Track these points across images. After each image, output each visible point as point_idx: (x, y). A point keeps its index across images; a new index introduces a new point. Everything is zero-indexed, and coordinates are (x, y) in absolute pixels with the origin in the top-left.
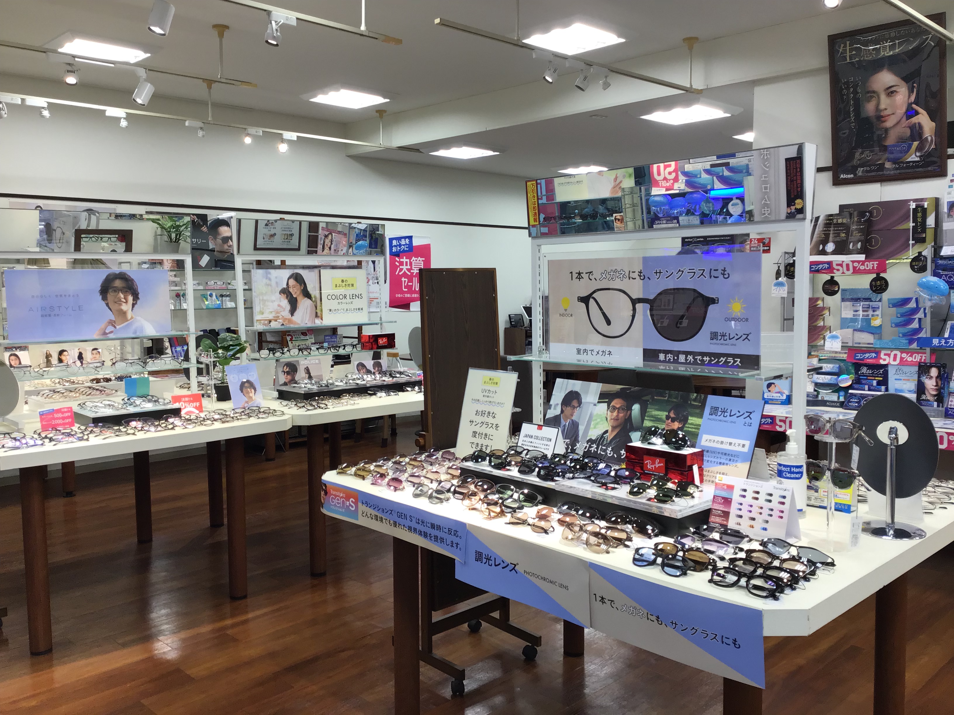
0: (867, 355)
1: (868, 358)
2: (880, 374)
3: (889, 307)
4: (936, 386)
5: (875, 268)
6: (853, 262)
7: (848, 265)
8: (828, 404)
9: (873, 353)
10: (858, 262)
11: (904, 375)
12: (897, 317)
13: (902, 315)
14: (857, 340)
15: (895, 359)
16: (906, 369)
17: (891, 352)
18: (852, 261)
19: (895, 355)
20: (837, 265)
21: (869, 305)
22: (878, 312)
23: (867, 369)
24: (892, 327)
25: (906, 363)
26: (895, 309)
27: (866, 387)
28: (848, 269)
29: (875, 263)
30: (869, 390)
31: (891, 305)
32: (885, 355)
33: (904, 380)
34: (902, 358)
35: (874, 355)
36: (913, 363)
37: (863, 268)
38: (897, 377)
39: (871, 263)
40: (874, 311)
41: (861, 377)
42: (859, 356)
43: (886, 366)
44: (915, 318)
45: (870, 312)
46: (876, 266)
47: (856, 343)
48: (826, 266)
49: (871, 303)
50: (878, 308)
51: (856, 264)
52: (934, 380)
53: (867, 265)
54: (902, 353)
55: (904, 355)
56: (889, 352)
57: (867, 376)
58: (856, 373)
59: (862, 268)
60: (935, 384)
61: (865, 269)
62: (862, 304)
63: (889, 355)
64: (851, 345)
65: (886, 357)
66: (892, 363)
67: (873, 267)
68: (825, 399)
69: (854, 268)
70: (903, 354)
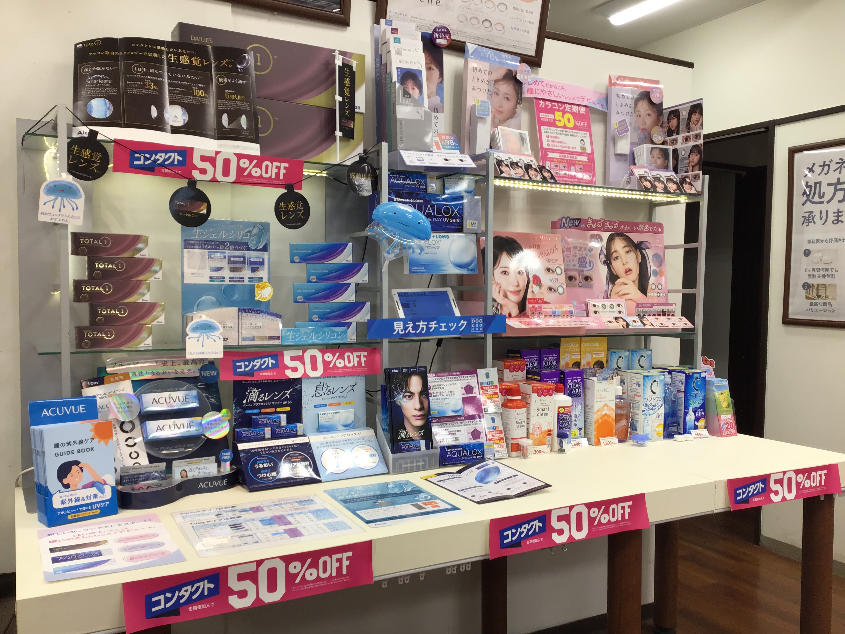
0: (257, 363)
1: (260, 369)
2: (286, 399)
3: (292, 262)
4: (420, 410)
5: (281, 177)
6: (240, 156)
7: (227, 162)
8: (201, 485)
9: (267, 357)
10: (250, 158)
11: (331, 395)
12: (309, 282)
13: (321, 279)
14: (245, 333)
15: (314, 367)
16: (333, 383)
17: (304, 352)
18: (236, 155)
19: (313, 358)
20: (203, 158)
21: (244, 258)
22: (263, 273)
23: (260, 393)
24: (296, 301)
25: (336, 371)
26: (304, 265)
27: (268, 431)
28: (226, 172)
29: (283, 165)
30: (274, 436)
31: (297, 259)
32: (293, 358)
33: (330, 405)
34: (326, 364)
35: (270, 361)
36: (347, 370)
37: (258, 175)
38: (319, 401)
39: (275, 164)
40: (253, 270)
41: (249, 412)
42: (242, 367)
43: (298, 381)
44: (350, 284)
45: (246, 273)
46: (283, 171)
47: (244, 339)
48: (176, 157)
49: (248, 254)
50: (262, 263)
51: (244, 163)
52: (417, 397)
53: (267, 167)
54: (323, 352)
55: (329, 357)
56: (300, 353)
57: (260, 408)
58: (239, 404)
59: (256, 172)
60: (418, 406)
61: (261, 177)
62: (228, 253)
63: (301, 359)
64: (235, 344)
65: (296, 364)
66: (312, 374)
67: (278, 174)
68: (190, 475)
69: (240, 170)
70: (326, 356)
